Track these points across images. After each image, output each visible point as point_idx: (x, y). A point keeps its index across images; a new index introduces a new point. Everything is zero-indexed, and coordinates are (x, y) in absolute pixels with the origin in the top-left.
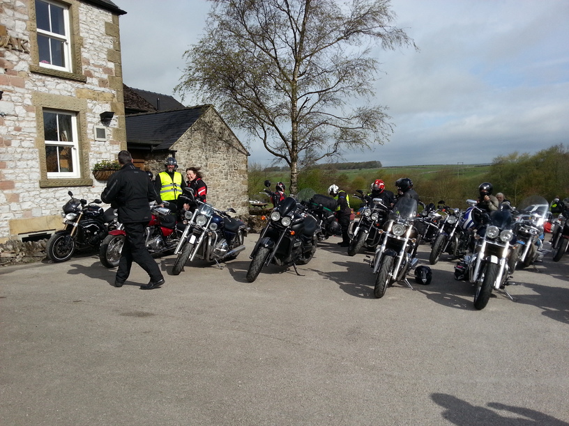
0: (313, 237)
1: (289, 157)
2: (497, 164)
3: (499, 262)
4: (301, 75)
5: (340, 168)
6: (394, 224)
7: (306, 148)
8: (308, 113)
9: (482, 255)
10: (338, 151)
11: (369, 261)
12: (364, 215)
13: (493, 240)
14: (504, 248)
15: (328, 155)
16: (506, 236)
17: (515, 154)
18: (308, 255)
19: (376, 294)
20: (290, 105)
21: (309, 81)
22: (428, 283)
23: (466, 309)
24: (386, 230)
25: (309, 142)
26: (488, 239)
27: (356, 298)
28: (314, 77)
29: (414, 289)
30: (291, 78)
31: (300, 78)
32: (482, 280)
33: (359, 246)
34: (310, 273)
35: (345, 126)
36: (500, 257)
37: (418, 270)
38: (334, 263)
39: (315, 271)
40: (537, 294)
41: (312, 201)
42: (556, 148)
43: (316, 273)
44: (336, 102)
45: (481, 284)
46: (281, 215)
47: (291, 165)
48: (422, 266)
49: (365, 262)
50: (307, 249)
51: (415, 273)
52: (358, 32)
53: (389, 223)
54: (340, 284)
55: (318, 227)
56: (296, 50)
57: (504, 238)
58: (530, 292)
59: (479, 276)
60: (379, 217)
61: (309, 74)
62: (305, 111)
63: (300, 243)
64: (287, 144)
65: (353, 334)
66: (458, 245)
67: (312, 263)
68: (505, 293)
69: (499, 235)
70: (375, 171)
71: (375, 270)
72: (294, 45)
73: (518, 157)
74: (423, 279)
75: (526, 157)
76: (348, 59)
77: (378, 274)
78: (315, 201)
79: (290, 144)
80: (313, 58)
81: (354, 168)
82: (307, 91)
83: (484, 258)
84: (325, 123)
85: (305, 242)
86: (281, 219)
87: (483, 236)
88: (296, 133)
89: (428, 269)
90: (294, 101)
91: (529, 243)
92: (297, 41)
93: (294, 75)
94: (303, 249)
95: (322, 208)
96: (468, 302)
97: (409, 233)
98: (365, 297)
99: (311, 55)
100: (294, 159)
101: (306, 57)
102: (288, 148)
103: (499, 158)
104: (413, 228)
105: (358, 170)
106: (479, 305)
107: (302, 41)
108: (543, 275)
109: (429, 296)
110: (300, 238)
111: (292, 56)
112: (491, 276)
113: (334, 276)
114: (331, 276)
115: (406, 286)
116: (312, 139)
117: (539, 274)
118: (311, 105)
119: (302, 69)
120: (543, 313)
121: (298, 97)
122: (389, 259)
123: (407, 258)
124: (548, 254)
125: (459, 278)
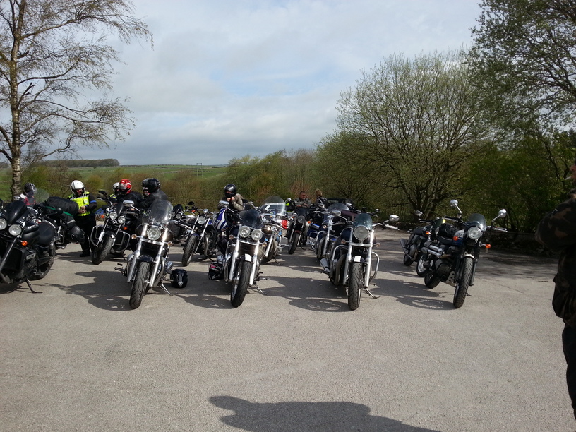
0: (50, 246)
1: (9, 152)
2: (232, 166)
3: (252, 259)
4: (22, 56)
5: (71, 166)
6: (149, 227)
7: (32, 141)
8: (33, 101)
9: (236, 255)
10: (71, 147)
11: (121, 270)
12: (110, 219)
13: (245, 239)
14: (255, 246)
15: (59, 150)
16: (256, 234)
17: (248, 157)
18: (45, 267)
19: (133, 305)
20: (8, 90)
21: (32, 64)
22: (184, 286)
23: (224, 308)
24: (139, 234)
25: (35, 135)
26: (241, 238)
27: (110, 311)
28: (38, 60)
29: (171, 294)
30: (9, 57)
31: (20, 59)
32: (238, 279)
33: (105, 253)
34: (49, 288)
35: (79, 119)
36: (252, 255)
37: (174, 274)
38: (78, 274)
39: (55, 285)
40: (282, 285)
41: (46, 204)
42: (280, 153)
43: (56, 288)
44: (68, 92)
45: (237, 282)
46: (8, 222)
47: (12, 162)
48: (177, 270)
49: (117, 271)
50: (43, 260)
51: (171, 277)
52: (92, 17)
53: (142, 227)
54: (87, 298)
55: (55, 235)
56: (14, 25)
57: (254, 237)
58: (276, 284)
59: (235, 275)
60: (127, 220)
61: (32, 56)
62: (30, 98)
63: (35, 255)
64: (6, 136)
65: (112, 354)
66: (208, 245)
67: (50, 277)
68: (257, 288)
69: (251, 234)
70: (112, 170)
71: (130, 279)
72: (11, 20)
73: (250, 160)
74: (178, 282)
75: (257, 160)
76: (81, 46)
77: (134, 283)
78: (51, 203)
79: (10, 136)
80: (38, 39)
81: (87, 166)
82: (30, 76)
83: (239, 257)
84: (55, 114)
85: (40, 253)
86: (8, 227)
87: (236, 236)
88: (18, 123)
89: (184, 272)
90: (13, 85)
91: (271, 239)
92: (16, 15)
93: (12, 54)
94: (38, 261)
95: (61, 212)
96: (225, 301)
97: (165, 237)
98: (120, 309)
99: (35, 34)
100: (16, 155)
101: (27, 36)
102: (7, 140)
103: (234, 160)
104: (168, 232)
105: (92, 168)
106: (236, 303)
107: (21, 16)
108: (283, 268)
109: (187, 300)
110: (33, 249)
111: (10, 32)
112: (246, 274)
113: (79, 289)
114: (76, 289)
115: (162, 292)
116: (38, 132)
117: (280, 267)
118: (37, 92)
119: (22, 49)
120: (290, 303)
121: (19, 81)
122: (145, 265)
123: (163, 263)
124: (285, 248)
125: (213, 278)
